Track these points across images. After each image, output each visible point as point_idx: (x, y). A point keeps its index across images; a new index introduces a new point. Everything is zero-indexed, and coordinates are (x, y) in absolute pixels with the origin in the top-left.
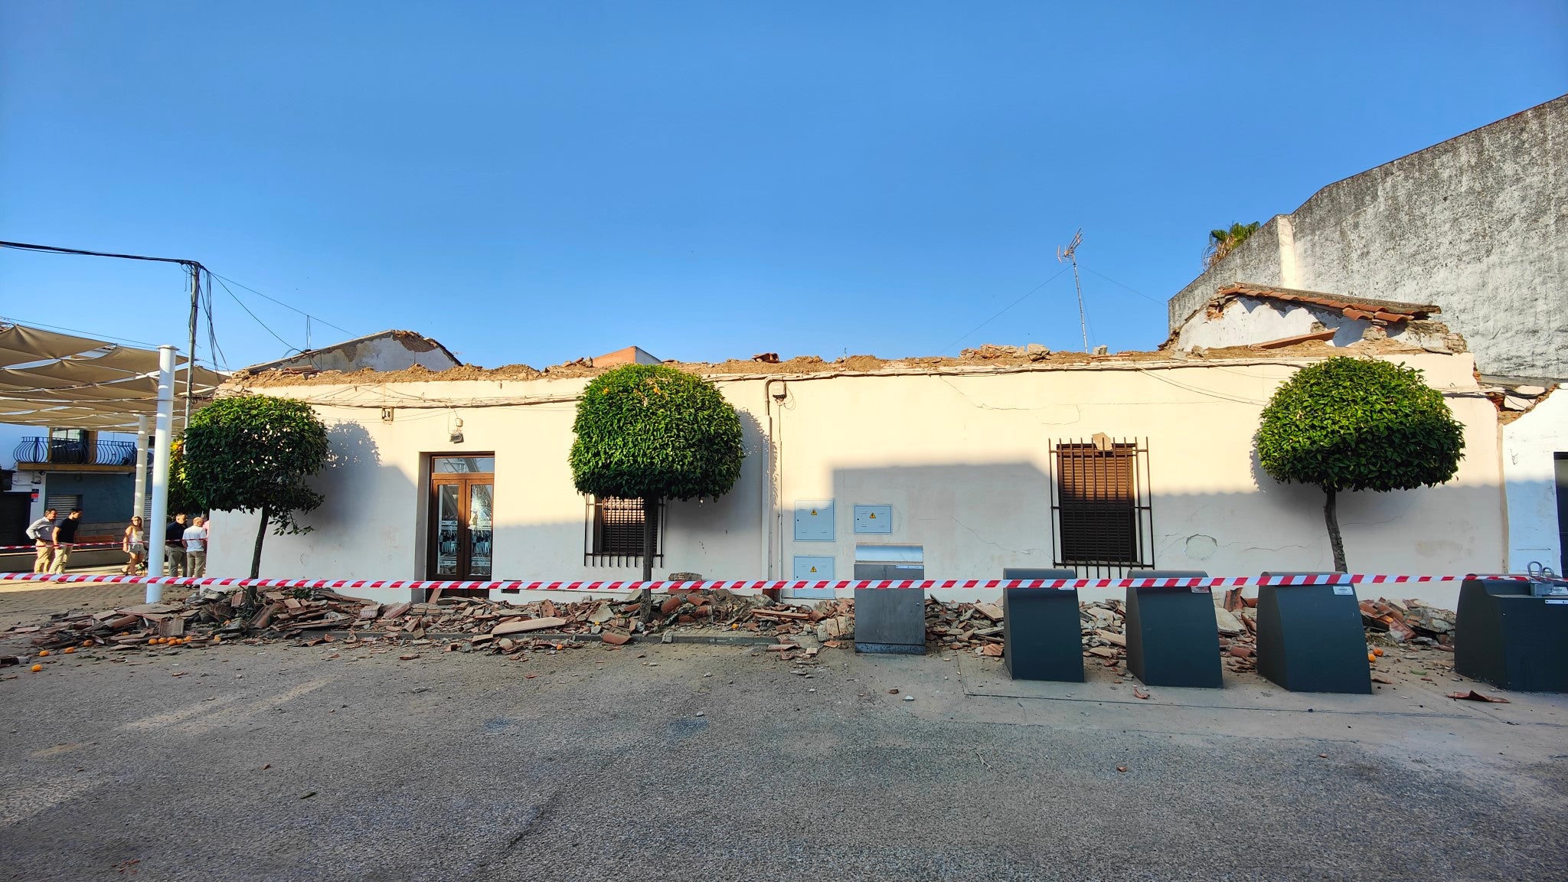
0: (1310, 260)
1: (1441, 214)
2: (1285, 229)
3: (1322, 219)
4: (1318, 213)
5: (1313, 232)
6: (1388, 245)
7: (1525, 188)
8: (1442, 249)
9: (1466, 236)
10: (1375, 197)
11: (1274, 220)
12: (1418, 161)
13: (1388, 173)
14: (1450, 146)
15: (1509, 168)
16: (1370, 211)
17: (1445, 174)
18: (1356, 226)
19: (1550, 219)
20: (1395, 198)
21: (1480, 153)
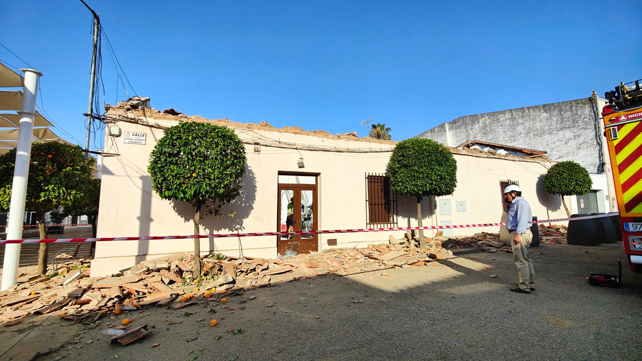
0: (455, 137)
1: (500, 129)
2: (447, 127)
3: (459, 126)
4: (458, 124)
5: (456, 129)
6: (483, 136)
7: (525, 126)
8: (501, 139)
9: (508, 136)
10: (478, 122)
11: (444, 124)
12: (493, 114)
13: (483, 116)
14: (503, 112)
15: (520, 121)
16: (477, 126)
17: (502, 119)
18: (472, 129)
19: (532, 135)
20: (485, 123)
21: (512, 116)
